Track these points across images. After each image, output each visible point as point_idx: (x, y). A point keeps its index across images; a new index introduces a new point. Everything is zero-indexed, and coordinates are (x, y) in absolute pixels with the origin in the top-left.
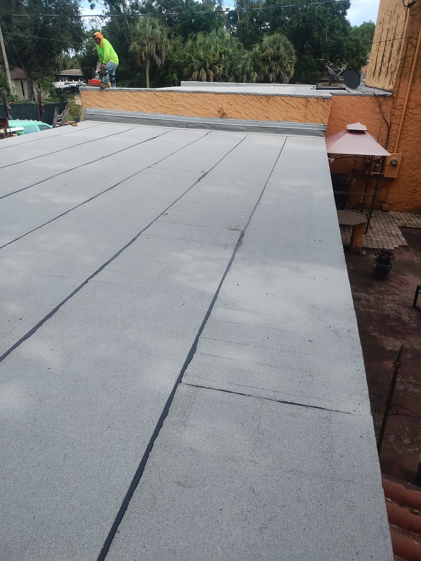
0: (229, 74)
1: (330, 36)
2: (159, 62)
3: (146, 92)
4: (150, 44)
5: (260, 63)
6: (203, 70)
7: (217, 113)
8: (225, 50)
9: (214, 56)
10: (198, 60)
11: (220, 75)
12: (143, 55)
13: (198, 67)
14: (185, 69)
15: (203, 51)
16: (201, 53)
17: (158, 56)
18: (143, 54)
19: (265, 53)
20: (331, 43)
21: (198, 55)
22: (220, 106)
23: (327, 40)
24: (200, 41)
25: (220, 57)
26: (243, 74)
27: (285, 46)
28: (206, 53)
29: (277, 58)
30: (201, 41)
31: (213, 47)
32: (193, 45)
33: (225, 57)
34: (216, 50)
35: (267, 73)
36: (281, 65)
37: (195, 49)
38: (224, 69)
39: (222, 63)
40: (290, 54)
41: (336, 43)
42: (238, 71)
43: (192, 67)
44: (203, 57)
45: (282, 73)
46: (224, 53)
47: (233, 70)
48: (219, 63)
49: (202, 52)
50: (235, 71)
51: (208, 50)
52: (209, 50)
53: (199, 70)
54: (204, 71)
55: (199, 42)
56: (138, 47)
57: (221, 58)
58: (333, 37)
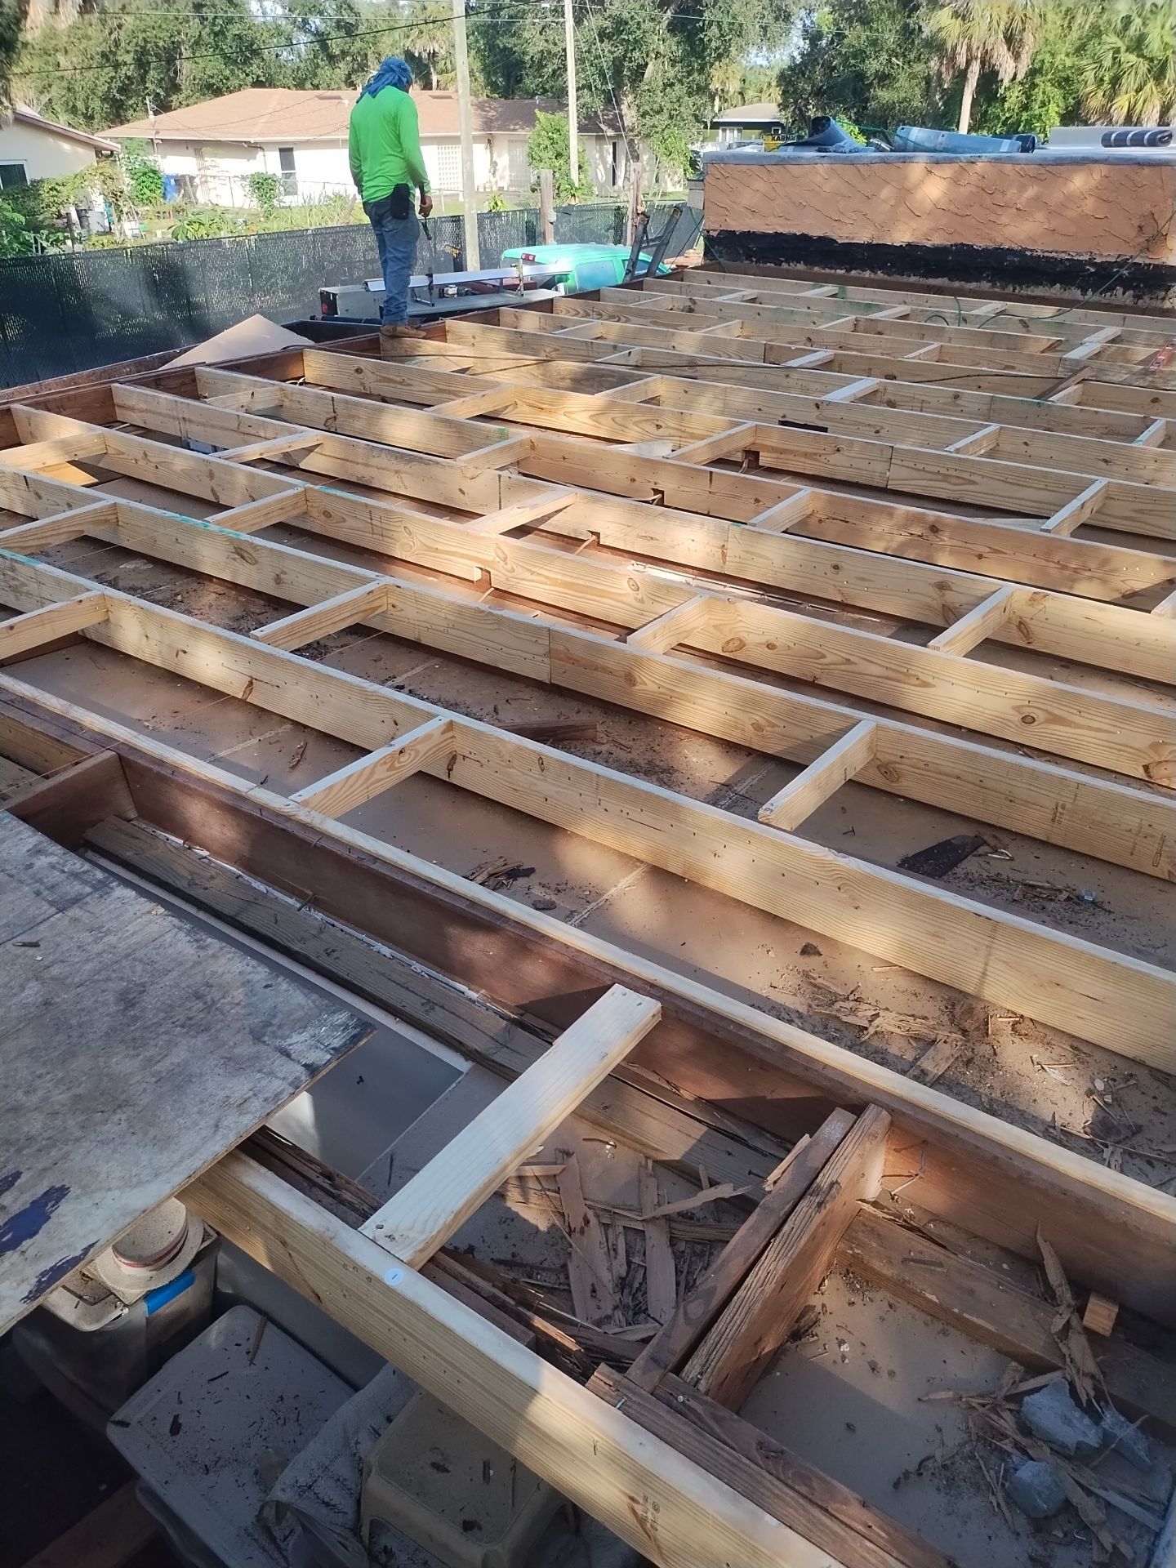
2: (1009, 69)
3: (900, 165)
4: (988, 14)
6: (1150, 88)
7: (1133, 233)
10: (1138, 56)
12: (963, 48)
13: (1135, 80)
14: (1088, 90)
16: (1153, 34)
17: (1008, 49)
18: (961, 46)
21: (1141, 39)
22: (1147, 207)
37: (1135, 23)
43: (1115, 80)
44: (1157, 44)
49: (1159, 29)
53: (1138, 89)
56: (950, 26)
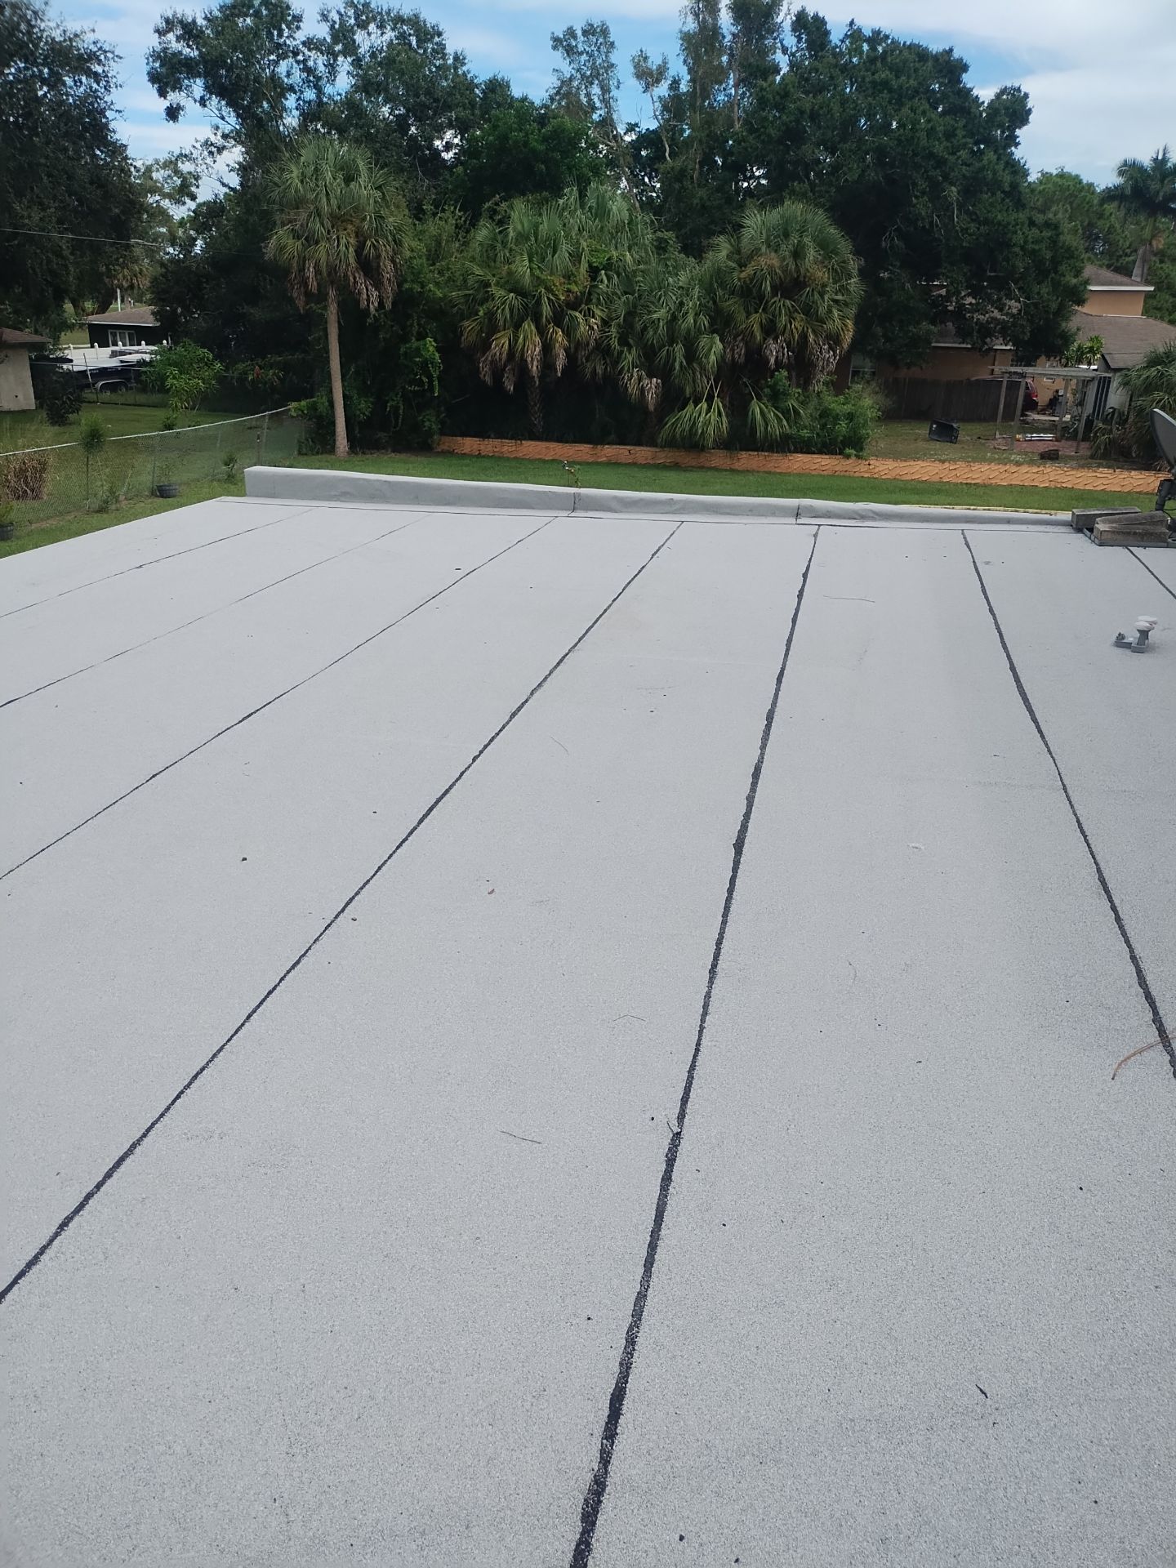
0: (623, 341)
1: (967, 212)
2: (370, 297)
4: (335, 237)
5: (732, 305)
6: (529, 326)
8: (609, 259)
9: (569, 277)
10: (511, 291)
11: (592, 343)
12: (310, 272)
13: (511, 316)
14: (466, 323)
15: (531, 261)
16: (522, 267)
17: (366, 275)
18: (309, 270)
19: (749, 270)
20: (970, 235)
21: (510, 273)
23: (958, 222)
24: (519, 227)
25: (593, 279)
26: (672, 341)
27: (824, 245)
28: (539, 267)
29: (792, 286)
30: (523, 226)
31: (565, 248)
32: (495, 239)
33: (608, 281)
34: (576, 257)
35: (758, 336)
36: (808, 311)
37: (502, 254)
38: (605, 323)
39: (599, 303)
40: (840, 274)
41: (988, 234)
42: (655, 333)
43: (491, 315)
44: (527, 279)
45: (811, 338)
46: (608, 266)
47: (638, 327)
48: (589, 301)
49: (526, 263)
50: (645, 329)
51: (550, 256)
52: (553, 257)
53: (517, 326)
54: (531, 331)
55: (515, 229)
56: (294, 246)
57: (597, 286)
58: (976, 214)
